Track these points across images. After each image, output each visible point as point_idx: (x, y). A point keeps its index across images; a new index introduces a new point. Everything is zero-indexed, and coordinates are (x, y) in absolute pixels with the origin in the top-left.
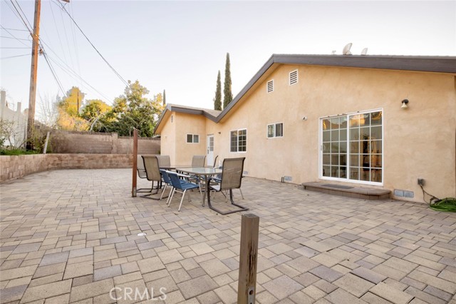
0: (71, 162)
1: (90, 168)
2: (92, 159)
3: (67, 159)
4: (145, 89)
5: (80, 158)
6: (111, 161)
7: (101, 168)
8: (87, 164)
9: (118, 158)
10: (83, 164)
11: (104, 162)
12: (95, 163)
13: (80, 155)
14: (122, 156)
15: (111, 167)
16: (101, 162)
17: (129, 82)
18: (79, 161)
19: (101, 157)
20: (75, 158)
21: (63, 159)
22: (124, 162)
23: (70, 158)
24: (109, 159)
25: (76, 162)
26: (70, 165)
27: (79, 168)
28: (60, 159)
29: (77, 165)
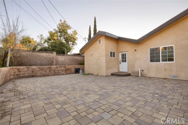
0: (27, 72)
1: (41, 76)
2: (42, 70)
3: (24, 70)
4: (69, 26)
5: (34, 69)
6: (54, 71)
7: (48, 75)
8: (38, 74)
9: (59, 68)
10: (36, 73)
11: (50, 71)
12: (44, 73)
13: (34, 67)
14: (61, 67)
15: (55, 74)
16: (48, 72)
17: (61, 21)
18: (33, 71)
19: (48, 68)
20: (30, 69)
21: (22, 70)
22: (62, 71)
23: (26, 69)
24: (53, 69)
25: (31, 72)
26: (27, 75)
27: (33, 76)
28: (19, 70)
29: (32, 74)
